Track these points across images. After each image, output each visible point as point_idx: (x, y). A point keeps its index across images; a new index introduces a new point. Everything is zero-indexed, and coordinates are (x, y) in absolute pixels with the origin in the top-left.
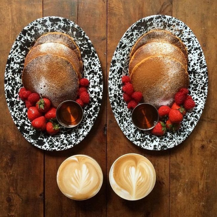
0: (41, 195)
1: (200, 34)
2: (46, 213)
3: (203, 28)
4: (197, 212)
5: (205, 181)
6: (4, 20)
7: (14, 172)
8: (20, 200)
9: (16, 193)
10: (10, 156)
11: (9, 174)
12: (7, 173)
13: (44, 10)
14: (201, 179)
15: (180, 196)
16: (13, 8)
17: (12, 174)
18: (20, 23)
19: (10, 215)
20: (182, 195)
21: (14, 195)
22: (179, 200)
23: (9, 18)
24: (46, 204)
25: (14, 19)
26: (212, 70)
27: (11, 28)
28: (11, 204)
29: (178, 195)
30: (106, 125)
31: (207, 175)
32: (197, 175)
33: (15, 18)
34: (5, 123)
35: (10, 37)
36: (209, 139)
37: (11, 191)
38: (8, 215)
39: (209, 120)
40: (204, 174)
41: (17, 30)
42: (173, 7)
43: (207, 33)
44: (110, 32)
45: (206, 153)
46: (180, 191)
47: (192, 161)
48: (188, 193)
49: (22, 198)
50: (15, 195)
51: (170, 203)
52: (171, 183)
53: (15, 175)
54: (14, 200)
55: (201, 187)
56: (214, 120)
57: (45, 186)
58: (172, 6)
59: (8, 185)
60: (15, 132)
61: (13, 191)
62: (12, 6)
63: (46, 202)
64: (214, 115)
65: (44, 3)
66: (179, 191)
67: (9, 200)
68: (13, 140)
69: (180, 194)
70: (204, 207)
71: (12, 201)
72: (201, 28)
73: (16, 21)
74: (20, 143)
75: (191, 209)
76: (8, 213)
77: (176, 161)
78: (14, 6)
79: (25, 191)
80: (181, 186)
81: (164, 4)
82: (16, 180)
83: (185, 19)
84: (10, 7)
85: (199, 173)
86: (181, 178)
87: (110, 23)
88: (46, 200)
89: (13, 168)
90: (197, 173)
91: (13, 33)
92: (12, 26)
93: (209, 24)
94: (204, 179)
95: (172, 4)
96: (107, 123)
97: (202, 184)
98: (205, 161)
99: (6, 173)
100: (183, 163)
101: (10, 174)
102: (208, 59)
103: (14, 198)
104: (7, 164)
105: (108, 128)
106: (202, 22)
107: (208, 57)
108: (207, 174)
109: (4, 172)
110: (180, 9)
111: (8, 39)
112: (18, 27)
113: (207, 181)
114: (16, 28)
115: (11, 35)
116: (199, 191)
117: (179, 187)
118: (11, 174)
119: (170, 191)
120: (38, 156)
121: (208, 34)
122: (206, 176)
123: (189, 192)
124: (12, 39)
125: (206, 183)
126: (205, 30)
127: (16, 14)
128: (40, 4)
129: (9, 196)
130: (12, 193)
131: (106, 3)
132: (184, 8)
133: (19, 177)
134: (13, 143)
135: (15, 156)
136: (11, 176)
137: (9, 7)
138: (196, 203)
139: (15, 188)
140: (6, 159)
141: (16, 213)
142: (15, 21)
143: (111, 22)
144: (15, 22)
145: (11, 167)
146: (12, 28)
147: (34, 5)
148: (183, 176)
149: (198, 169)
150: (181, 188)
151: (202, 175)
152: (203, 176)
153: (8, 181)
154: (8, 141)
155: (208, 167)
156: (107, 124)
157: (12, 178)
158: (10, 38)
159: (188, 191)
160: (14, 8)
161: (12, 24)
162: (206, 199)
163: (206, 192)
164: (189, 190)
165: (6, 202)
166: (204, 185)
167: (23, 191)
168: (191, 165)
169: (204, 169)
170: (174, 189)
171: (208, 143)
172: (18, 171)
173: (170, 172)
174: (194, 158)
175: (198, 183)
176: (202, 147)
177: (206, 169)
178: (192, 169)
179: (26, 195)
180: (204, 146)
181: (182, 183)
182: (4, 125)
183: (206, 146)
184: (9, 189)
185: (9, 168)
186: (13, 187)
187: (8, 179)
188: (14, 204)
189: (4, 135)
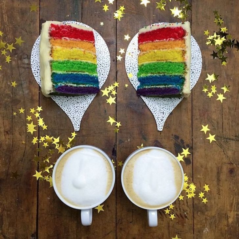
0: (33, 235)
5: (236, 213)
9: (1, 234)
14: (231, 211)
16: (4, 5)
18: (12, 23)
25: (4, 18)
29: (204, 231)
30: (115, 145)
32: (225, 205)
36: (238, 162)
39: (237, 139)
40: (234, 203)
41: (8, 31)
46: (206, 226)
47: (219, 189)
48: (216, 228)
52: (195, 216)
55: (230, 220)
66: (204, 226)
69: (206, 230)
73: (7, 20)
74: (7, 169)
77: (200, 189)
79: (12, 230)
80: (207, 219)
85: (228, 203)
86: (207, 210)
90: (225, 203)
94: (234, 211)
96: (116, 143)
97: (232, 216)
102: (233, 67)
105: (118, 149)
110: (201, 10)
112: (8, 27)
114: (7, 29)
116: (228, 226)
119: (193, 227)
122: (237, 207)
125: (237, 215)
127: (7, 12)
133: (5, 213)
142: (5, 20)
147: (29, 1)
148: (209, 206)
150: (207, 222)
151: (231, 205)
152: (233, 206)
159: (215, 226)
161: (1, 23)
166: (235, 218)
167: (10, 230)
168: (218, 193)
169: (234, 198)
170: (199, 223)
171: (237, 166)
172: (4, 205)
173: (193, 203)
174: (221, 185)
175: (228, 216)
176: (230, 171)
177: (236, 199)
178: (219, 199)
179: (13, 235)
180: (233, 170)
181: (208, 216)
183: (235, 170)
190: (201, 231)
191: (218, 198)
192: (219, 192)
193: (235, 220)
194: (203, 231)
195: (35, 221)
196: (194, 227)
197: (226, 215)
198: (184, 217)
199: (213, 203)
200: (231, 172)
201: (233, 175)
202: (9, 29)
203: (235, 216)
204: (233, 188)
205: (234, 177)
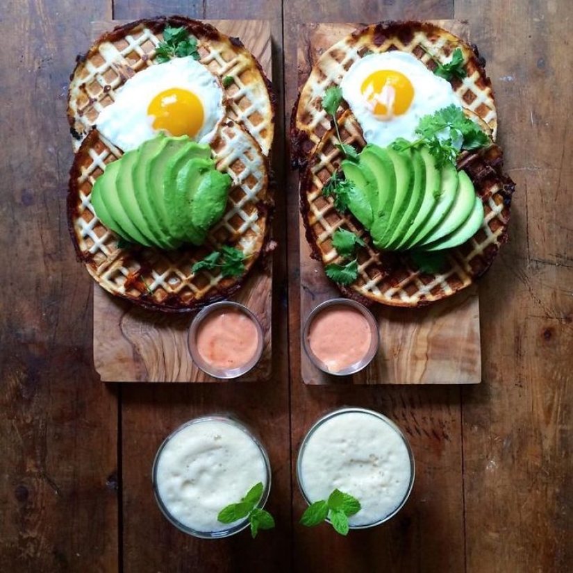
0: (110, 478)
1: (529, 35)
2: (125, 527)
3: (536, 20)
4: (539, 515)
5: (560, 427)
6: (8, 7)
7: (37, 418)
8: (53, 494)
9: (43, 475)
10: (25, 372)
11: (22, 422)
12: (18, 420)
14: (547, 423)
15: (493, 470)
17: (32, 421)
18: (53, 16)
19: (25, 536)
20: (497, 467)
21: (38, 482)
22: (488, 483)
24: (125, 504)
25: (37, 5)
26: (564, 129)
27: (27, 29)
28: (28, 507)
29: (487, 468)
30: (286, 281)
31: (561, 413)
32: (535, 409)
33: (39, 3)
34: (12, 284)
35: (26, 51)
36: (563, 313)
37: (28, 470)
38: (20, 537)
39: (561, 262)
40: (555, 405)
41: (44, 34)
43: (548, 31)
44: (291, 34)
45: (557, 349)
46: (492, 457)
47: (520, 374)
48: (514, 462)
49: (58, 490)
50: (40, 481)
51: (466, 491)
52: (467, 434)
53: (40, 426)
54: (36, 494)
55: (547, 444)
57: (123, 453)
59: (19, 455)
60: (38, 307)
61: (34, 470)
63: (125, 499)
66: (487, 456)
67: (23, 495)
68: (34, 329)
69: (492, 465)
70: (558, 498)
71: (30, 497)
72: (532, 19)
73: (41, 10)
74: (52, 336)
75: (523, 507)
76: (21, 533)
79: (66, 468)
80: (495, 442)
82: (43, 438)
85: (540, 406)
86: (493, 422)
87: (290, 9)
88: (125, 493)
89: (33, 406)
90: (535, 405)
91: (33, 42)
92: (31, 22)
93: (552, 7)
94: (555, 422)
97: (551, 435)
98: (555, 373)
99: (13, 421)
100: (498, 378)
101: (24, 421)
102: (551, 98)
103: (36, 489)
104: (17, 394)
106: (531, 2)
107: (551, 93)
108: (563, 409)
109: (9, 418)
111: (20, 56)
112: (45, 26)
113: (565, 427)
114: (42, 28)
115: (27, 47)
116: (543, 457)
117: (485, 446)
118: (28, 421)
119: (463, 458)
121: (550, 32)
123: (516, 457)
124: (32, 57)
125: (562, 431)
126: (540, 22)
129: (23, 482)
130: (31, 474)
133: (51, 430)
134: (34, 335)
135: (39, 373)
136: (29, 426)
138: (538, 489)
139: (39, 462)
140: (14, 383)
141: (41, 529)
142: (38, 10)
143: (292, 7)
144: (40, 12)
145: (29, 401)
146: (30, 28)
148: (497, 414)
149: (539, 396)
150: (494, 448)
151: (549, 410)
152: (553, 413)
153: (19, 442)
154: (21, 332)
155: (564, 389)
157: (30, 433)
158: (26, 55)
159: (513, 457)
161: (31, 18)
162: (564, 476)
163: (563, 456)
164: (515, 454)
165: (15, 502)
166: (557, 440)
167: (61, 468)
168: (519, 384)
169: (554, 393)
170: (476, 451)
171: (561, 323)
172: (47, 413)
173: (461, 406)
174: (525, 366)
175: (541, 434)
176: (545, 334)
177: (559, 395)
178: (520, 396)
179: (69, 479)
180: (552, 333)
181: (497, 435)
182: (10, 287)
183: (558, 332)
184: (22, 465)
185: (23, 407)
186: (34, 457)
187: (19, 436)
188: (36, 504)
189: (10, 314)
190: (480, 467)
191: (518, 395)
192: (520, 382)
193: (558, 442)
194: (484, 468)
195: (115, 447)
196: (464, 460)
197: (537, 432)
198: (441, 436)
199: (507, 405)
200: (548, 335)
201: (550, 342)
202: (48, 31)
203: (558, 435)
204: (552, 372)
205: (555, 348)
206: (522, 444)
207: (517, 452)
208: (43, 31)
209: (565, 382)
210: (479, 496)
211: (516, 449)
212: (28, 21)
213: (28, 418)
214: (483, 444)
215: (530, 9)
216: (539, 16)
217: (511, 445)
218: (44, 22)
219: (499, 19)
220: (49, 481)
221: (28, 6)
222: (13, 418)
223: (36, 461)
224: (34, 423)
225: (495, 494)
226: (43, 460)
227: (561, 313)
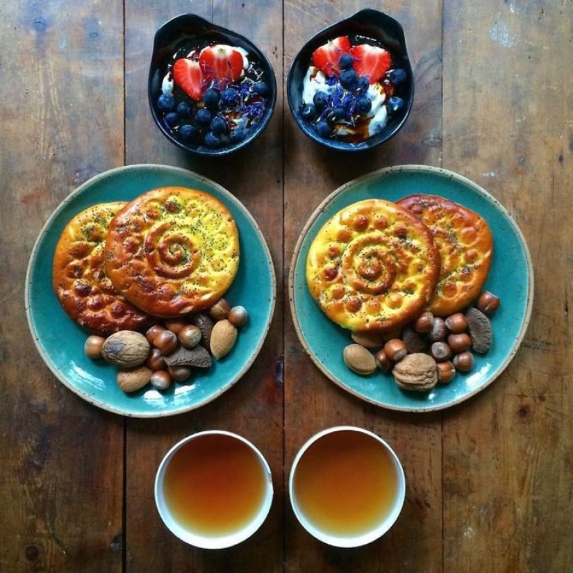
0: (115, 540)
1: (511, 134)
3: (518, 120)
5: (532, 497)
6: (25, 97)
7: (47, 482)
8: (62, 554)
9: (52, 536)
10: (36, 440)
11: (33, 487)
12: (29, 484)
13: (126, 72)
14: (521, 493)
15: (470, 537)
16: (49, 68)
17: (42, 486)
18: (67, 106)
20: (474, 534)
21: (47, 542)
22: (465, 548)
23: (38, 91)
24: (128, 564)
25: (52, 96)
26: (541, 222)
27: (42, 118)
28: (37, 566)
29: (465, 534)
30: (282, 358)
31: (534, 483)
32: (510, 481)
33: (54, 94)
34: (25, 357)
35: (42, 139)
36: (538, 392)
37: (38, 531)
40: (528, 477)
41: (60, 123)
42: (445, 69)
45: (531, 425)
46: (470, 525)
47: (497, 448)
48: (489, 529)
49: (66, 550)
50: (49, 541)
51: (445, 555)
52: (447, 503)
53: (50, 490)
54: (46, 553)
55: (520, 511)
56: (550, 344)
57: (127, 517)
58: (442, 67)
59: (30, 517)
60: (49, 380)
61: (44, 532)
62: (46, 63)
63: (129, 558)
64: (549, 332)
65: (126, 56)
66: (465, 524)
67: (33, 555)
68: (45, 400)
69: (469, 532)
70: (528, 563)
71: (40, 556)
72: (514, 119)
73: (57, 100)
74: (63, 406)
77: (458, 449)
78: (52, 63)
79: (74, 529)
80: (472, 510)
81: (423, 61)
82: (53, 502)
83: (474, 97)
84: (42, 65)
85: (515, 478)
86: (471, 492)
88: (128, 554)
89: (43, 472)
90: (510, 477)
91: (48, 130)
92: (46, 111)
93: (533, 108)
94: (528, 493)
95: (441, 60)
96: (283, 353)
97: (523, 505)
98: (529, 448)
99: (25, 485)
100: (476, 451)
101: (35, 485)
102: (530, 193)
103: (46, 549)
104: (29, 460)
105: (288, 367)
106: (514, 103)
107: (531, 189)
108: (535, 481)
109: (21, 483)
110: (462, 72)
111: (36, 144)
112: (60, 117)
113: (536, 498)
114: (57, 118)
115: (42, 135)
116: (515, 524)
117: (465, 514)
118: (39, 485)
119: (443, 525)
120: (109, 439)
121: (531, 133)
122: (534, 486)
124: (47, 144)
125: (534, 502)
126: (522, 123)
127: (56, 84)
128: (118, 60)
129: (33, 543)
130: (41, 535)
131: (280, 57)
132: (471, 70)
133: (60, 495)
134: (45, 405)
135: (49, 441)
136: (39, 490)
137: (40, 67)
138: (510, 554)
139: (48, 524)
140: (26, 450)
142: (53, 100)
144: (55, 102)
145: (39, 469)
146: (45, 117)
147: (101, 61)
148: (476, 484)
149: (514, 469)
150: (472, 516)
151: (523, 481)
152: (526, 484)
153: (30, 505)
154: (33, 402)
155: (537, 463)
156: (285, 355)
157: (41, 497)
158: (42, 143)
159: (489, 524)
160: (52, 69)
161: (47, 106)
162: (535, 542)
163: (535, 524)
164: (491, 522)
165: (25, 561)
166: (529, 509)
167: (69, 530)
169: (527, 466)
170: (455, 519)
171: (535, 401)
172: (57, 478)
173: (442, 477)
174: (501, 440)
175: (514, 504)
176: (521, 411)
177: (532, 468)
178: (497, 468)
179: (77, 540)
180: (527, 410)
181: (474, 504)
182: (22, 360)
183: (532, 409)
184: (32, 527)
185: (35, 472)
186: (44, 519)
187: (30, 499)
188: (45, 564)
189: (23, 386)
190: (458, 534)
191: (495, 467)
192: (497, 455)
193: (531, 510)
194: (462, 534)
195: (120, 510)
197: (511, 501)
198: (423, 504)
199: (485, 477)
200: (522, 412)
201: (525, 419)
202: (63, 121)
203: (530, 504)
204: (527, 447)
205: (529, 423)
206: (498, 513)
207: (493, 520)
208: (58, 120)
209: (538, 456)
210: (457, 559)
211: (492, 517)
212: (43, 111)
213: (39, 483)
214: (461, 513)
215: (513, 110)
216: (521, 117)
217: (487, 513)
218: (59, 112)
219: (483, 119)
220: (58, 542)
221: (43, 95)
222: (24, 483)
223: (46, 523)
224: (44, 488)
225: (472, 558)
226: (53, 522)
227: (536, 392)
